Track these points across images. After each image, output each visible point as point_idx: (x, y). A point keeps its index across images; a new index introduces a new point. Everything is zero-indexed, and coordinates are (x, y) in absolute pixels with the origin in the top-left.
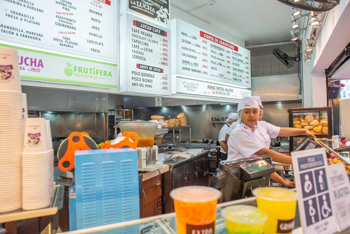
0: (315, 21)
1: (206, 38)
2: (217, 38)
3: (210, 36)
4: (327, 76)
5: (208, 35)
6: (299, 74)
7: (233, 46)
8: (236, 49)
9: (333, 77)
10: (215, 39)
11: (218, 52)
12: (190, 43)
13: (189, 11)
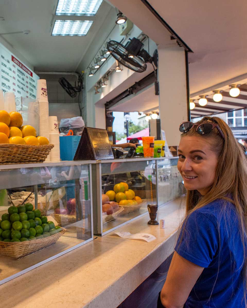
0: (119, 69)
1: (15, 62)
2: (21, 64)
3: (18, 61)
4: (106, 108)
5: (16, 60)
6: (79, 104)
7: (30, 71)
8: (31, 75)
9: (110, 109)
10: (20, 64)
11: (22, 76)
12: (6, 66)
13: (2, 34)
